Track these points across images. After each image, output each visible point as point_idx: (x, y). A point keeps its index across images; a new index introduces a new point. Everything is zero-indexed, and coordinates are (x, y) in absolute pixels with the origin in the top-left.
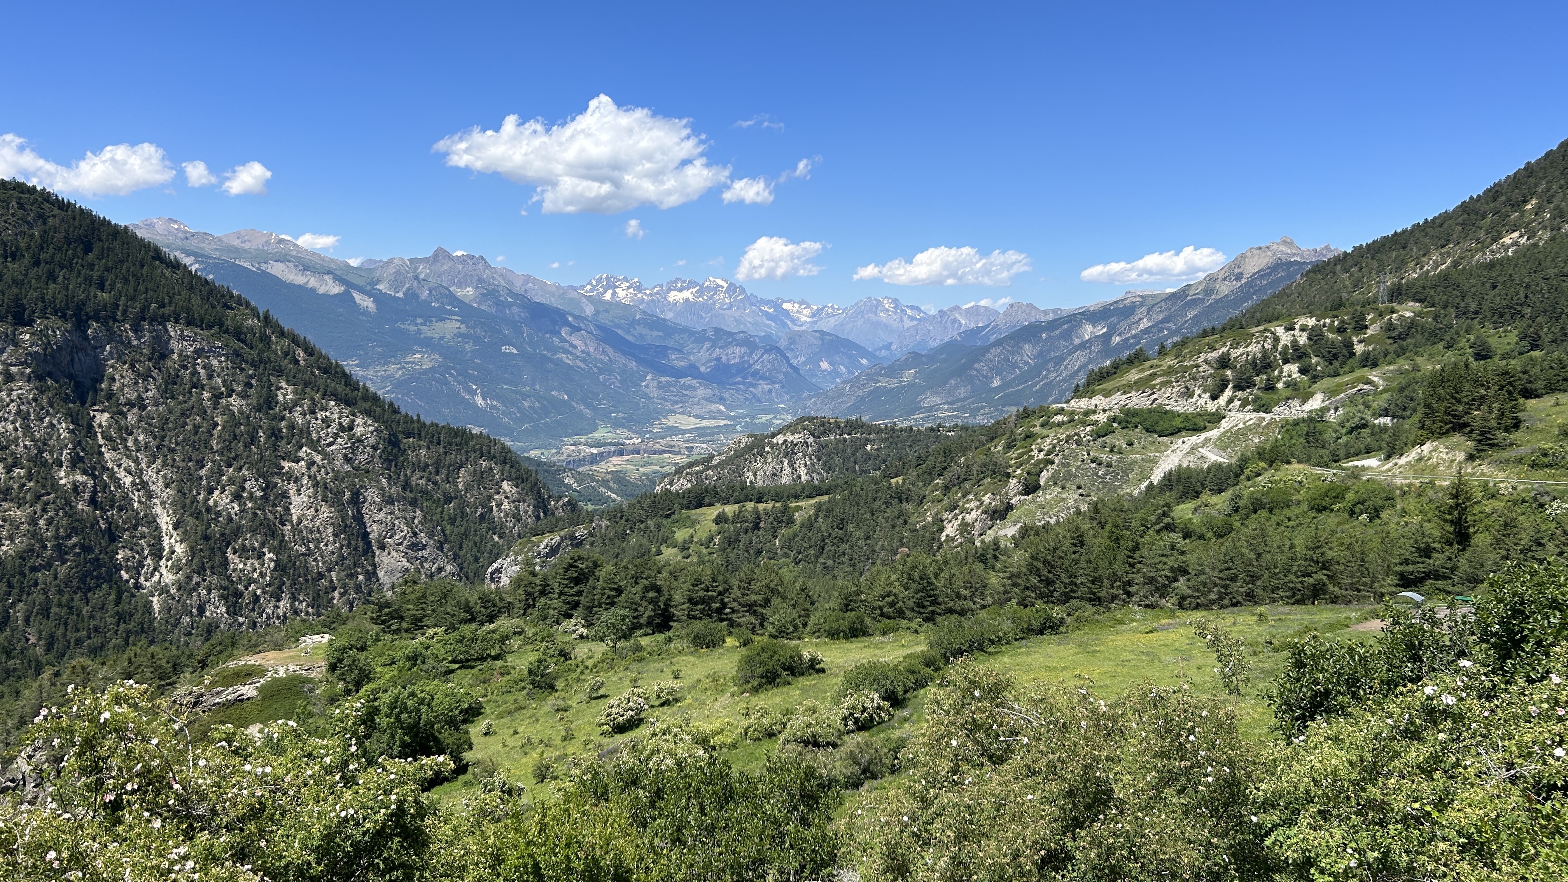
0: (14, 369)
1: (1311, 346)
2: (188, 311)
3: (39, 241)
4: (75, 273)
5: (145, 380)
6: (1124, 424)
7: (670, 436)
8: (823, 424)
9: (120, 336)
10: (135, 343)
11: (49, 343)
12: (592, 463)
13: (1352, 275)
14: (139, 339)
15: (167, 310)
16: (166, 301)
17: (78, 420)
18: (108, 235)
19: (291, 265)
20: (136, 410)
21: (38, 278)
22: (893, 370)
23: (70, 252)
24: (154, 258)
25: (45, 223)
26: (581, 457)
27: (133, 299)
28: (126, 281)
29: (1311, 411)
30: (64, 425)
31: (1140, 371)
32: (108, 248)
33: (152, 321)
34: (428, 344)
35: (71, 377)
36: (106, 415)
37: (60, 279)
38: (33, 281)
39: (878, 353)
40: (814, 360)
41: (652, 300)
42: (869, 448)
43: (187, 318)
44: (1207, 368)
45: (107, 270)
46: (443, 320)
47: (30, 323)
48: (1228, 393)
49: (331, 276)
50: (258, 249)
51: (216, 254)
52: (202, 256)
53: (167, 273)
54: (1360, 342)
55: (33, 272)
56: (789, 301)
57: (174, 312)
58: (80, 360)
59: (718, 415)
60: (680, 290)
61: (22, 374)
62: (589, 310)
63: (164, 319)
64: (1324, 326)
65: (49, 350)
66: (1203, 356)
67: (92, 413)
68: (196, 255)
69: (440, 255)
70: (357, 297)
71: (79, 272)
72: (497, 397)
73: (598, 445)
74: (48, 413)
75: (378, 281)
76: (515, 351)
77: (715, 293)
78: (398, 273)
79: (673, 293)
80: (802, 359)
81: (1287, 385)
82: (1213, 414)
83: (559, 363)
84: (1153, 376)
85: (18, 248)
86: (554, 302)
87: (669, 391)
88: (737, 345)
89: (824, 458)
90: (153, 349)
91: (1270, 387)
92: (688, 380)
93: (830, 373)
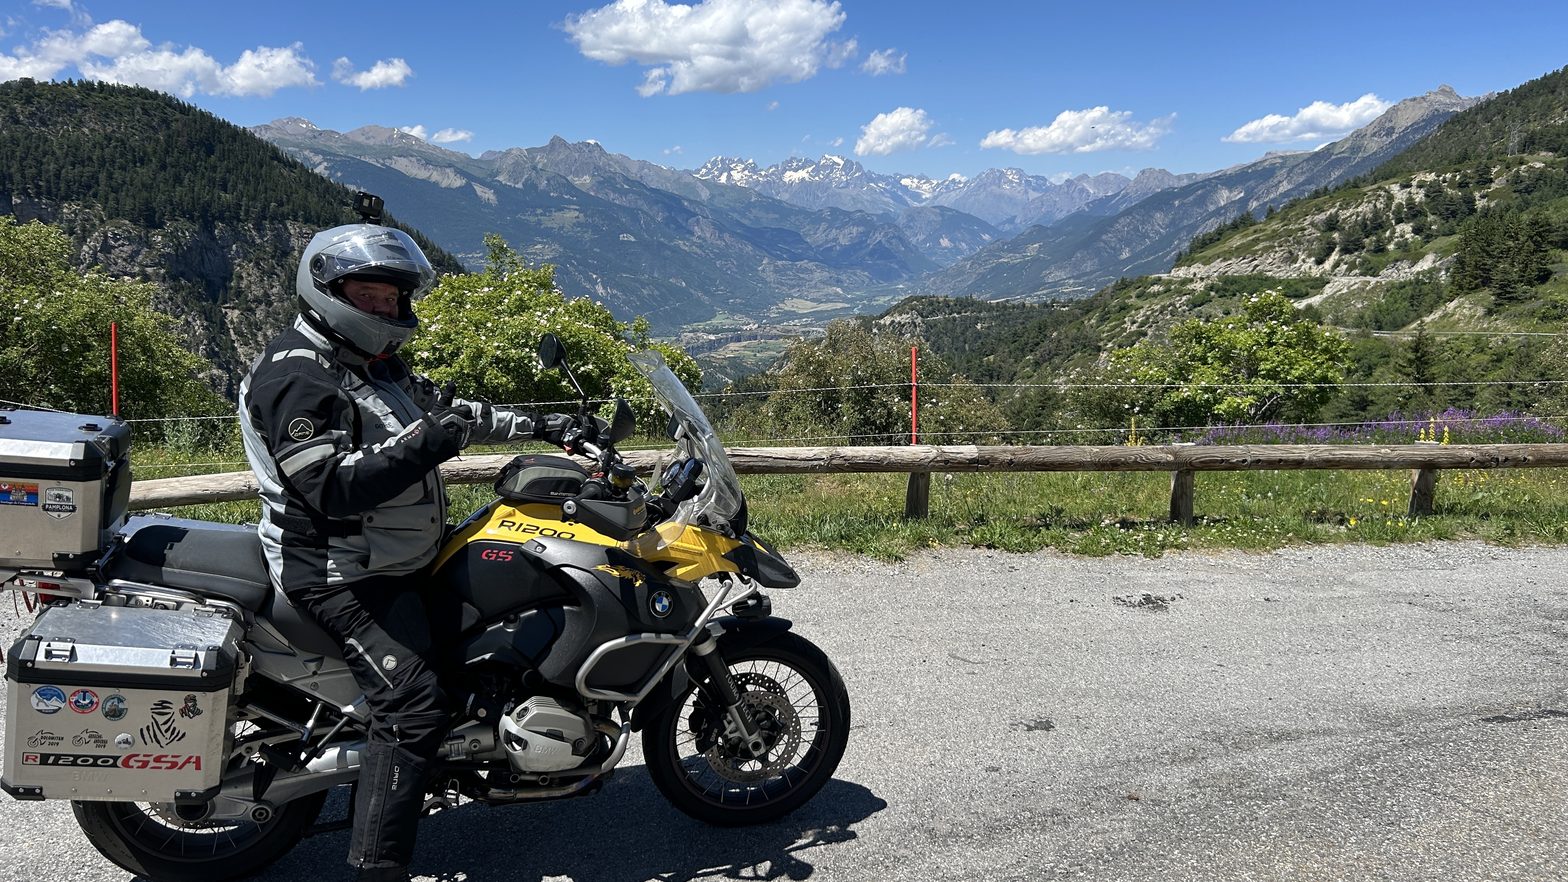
0: (149, 270)
1: (1427, 204)
2: (305, 209)
3: (164, 146)
4: (200, 175)
5: (269, 277)
6: (1221, 293)
7: (788, 321)
8: (931, 304)
9: (245, 235)
10: (258, 241)
11: (180, 244)
12: (710, 350)
13: (1493, 125)
14: (261, 237)
15: (286, 209)
16: (285, 200)
17: (211, 317)
18: (228, 137)
19: (413, 159)
20: (263, 306)
21: (166, 181)
22: (1017, 245)
23: (194, 155)
24: (272, 158)
25: (168, 128)
26: (699, 344)
27: (254, 199)
28: (247, 182)
29: (1418, 273)
30: (198, 322)
31: (1243, 237)
32: (229, 150)
33: (273, 219)
34: (548, 234)
35: (202, 276)
36: (237, 312)
37: (186, 181)
38: (161, 185)
39: (1001, 228)
40: (934, 238)
41: (768, 182)
42: (979, 326)
43: (304, 216)
44: (1313, 231)
45: (229, 171)
46: (561, 209)
47: (161, 225)
48: (1334, 257)
49: (452, 169)
50: (382, 145)
51: (343, 152)
52: (330, 154)
53: (285, 172)
54: (1483, 197)
55: (161, 176)
56: (907, 177)
57: (293, 210)
58: (209, 259)
59: (837, 298)
60: (796, 170)
61: (157, 274)
62: (705, 194)
63: (283, 218)
64: (1444, 181)
65: (180, 251)
66: (1309, 219)
67: (224, 310)
68: (324, 153)
69: (556, 144)
70: (479, 189)
71: (203, 174)
72: (617, 286)
73: (715, 331)
74: (183, 311)
75: (498, 173)
76: (632, 239)
77: (832, 172)
78: (516, 164)
79: (788, 173)
80: (921, 237)
81: (1399, 246)
82: (1317, 279)
83: (676, 250)
84: (1256, 241)
85: (145, 153)
86: (670, 188)
87: (786, 275)
88: (854, 225)
89: (933, 339)
90: (276, 247)
91: (1380, 249)
92: (803, 263)
93: (950, 250)
